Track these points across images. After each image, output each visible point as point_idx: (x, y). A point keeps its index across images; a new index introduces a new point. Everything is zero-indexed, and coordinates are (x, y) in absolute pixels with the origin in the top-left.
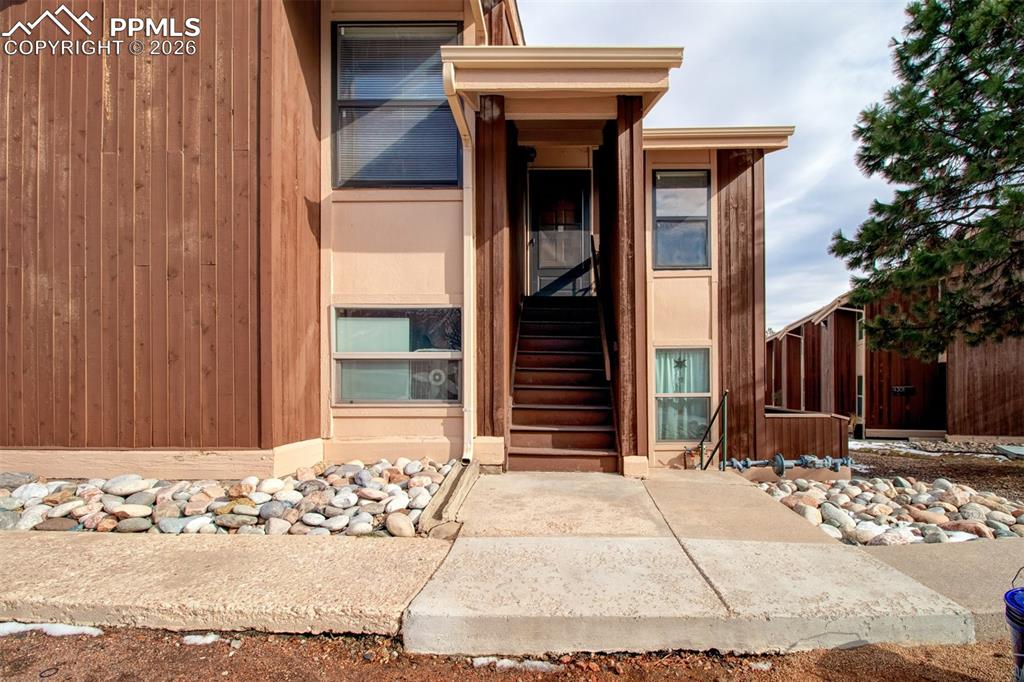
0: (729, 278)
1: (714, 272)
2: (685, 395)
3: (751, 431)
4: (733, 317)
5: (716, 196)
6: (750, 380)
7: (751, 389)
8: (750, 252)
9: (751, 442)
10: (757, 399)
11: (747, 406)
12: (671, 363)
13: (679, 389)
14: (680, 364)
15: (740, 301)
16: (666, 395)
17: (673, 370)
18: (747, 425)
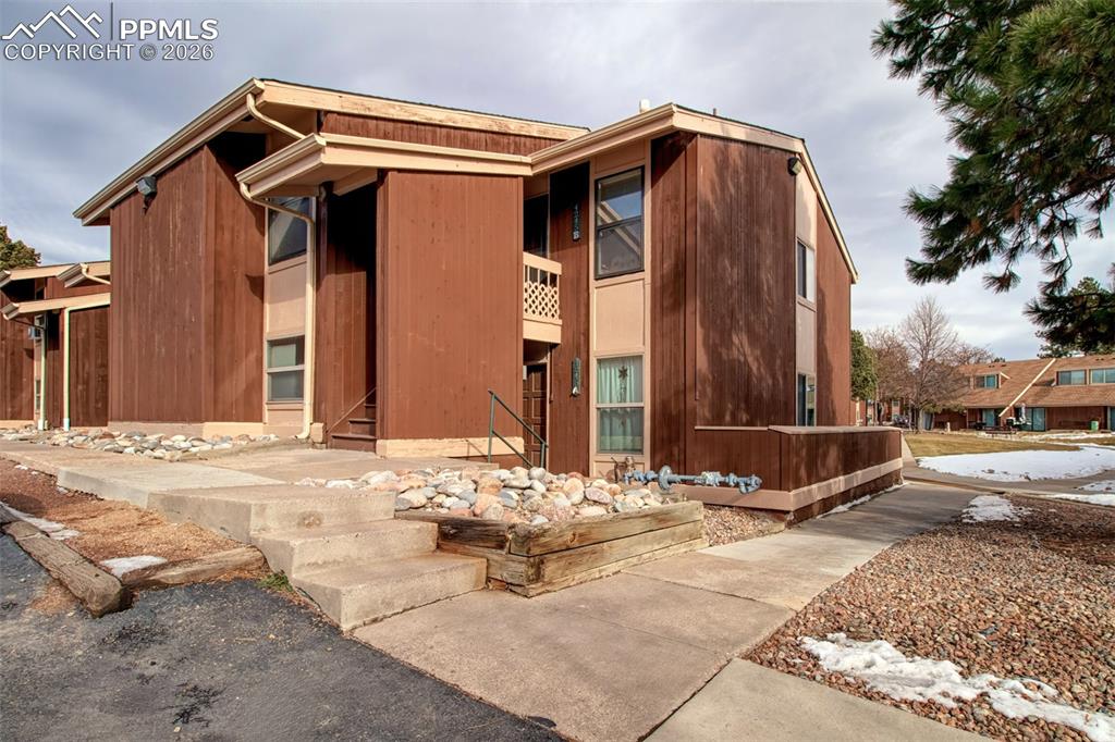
0: (662, 276)
1: (647, 274)
2: (628, 404)
3: (682, 446)
4: (665, 319)
5: (650, 192)
6: (682, 388)
7: (682, 397)
8: (683, 243)
9: (682, 457)
10: (688, 408)
11: (678, 415)
12: (615, 372)
13: (623, 400)
14: (623, 373)
15: (672, 301)
16: (613, 405)
17: (618, 380)
18: (678, 439)
